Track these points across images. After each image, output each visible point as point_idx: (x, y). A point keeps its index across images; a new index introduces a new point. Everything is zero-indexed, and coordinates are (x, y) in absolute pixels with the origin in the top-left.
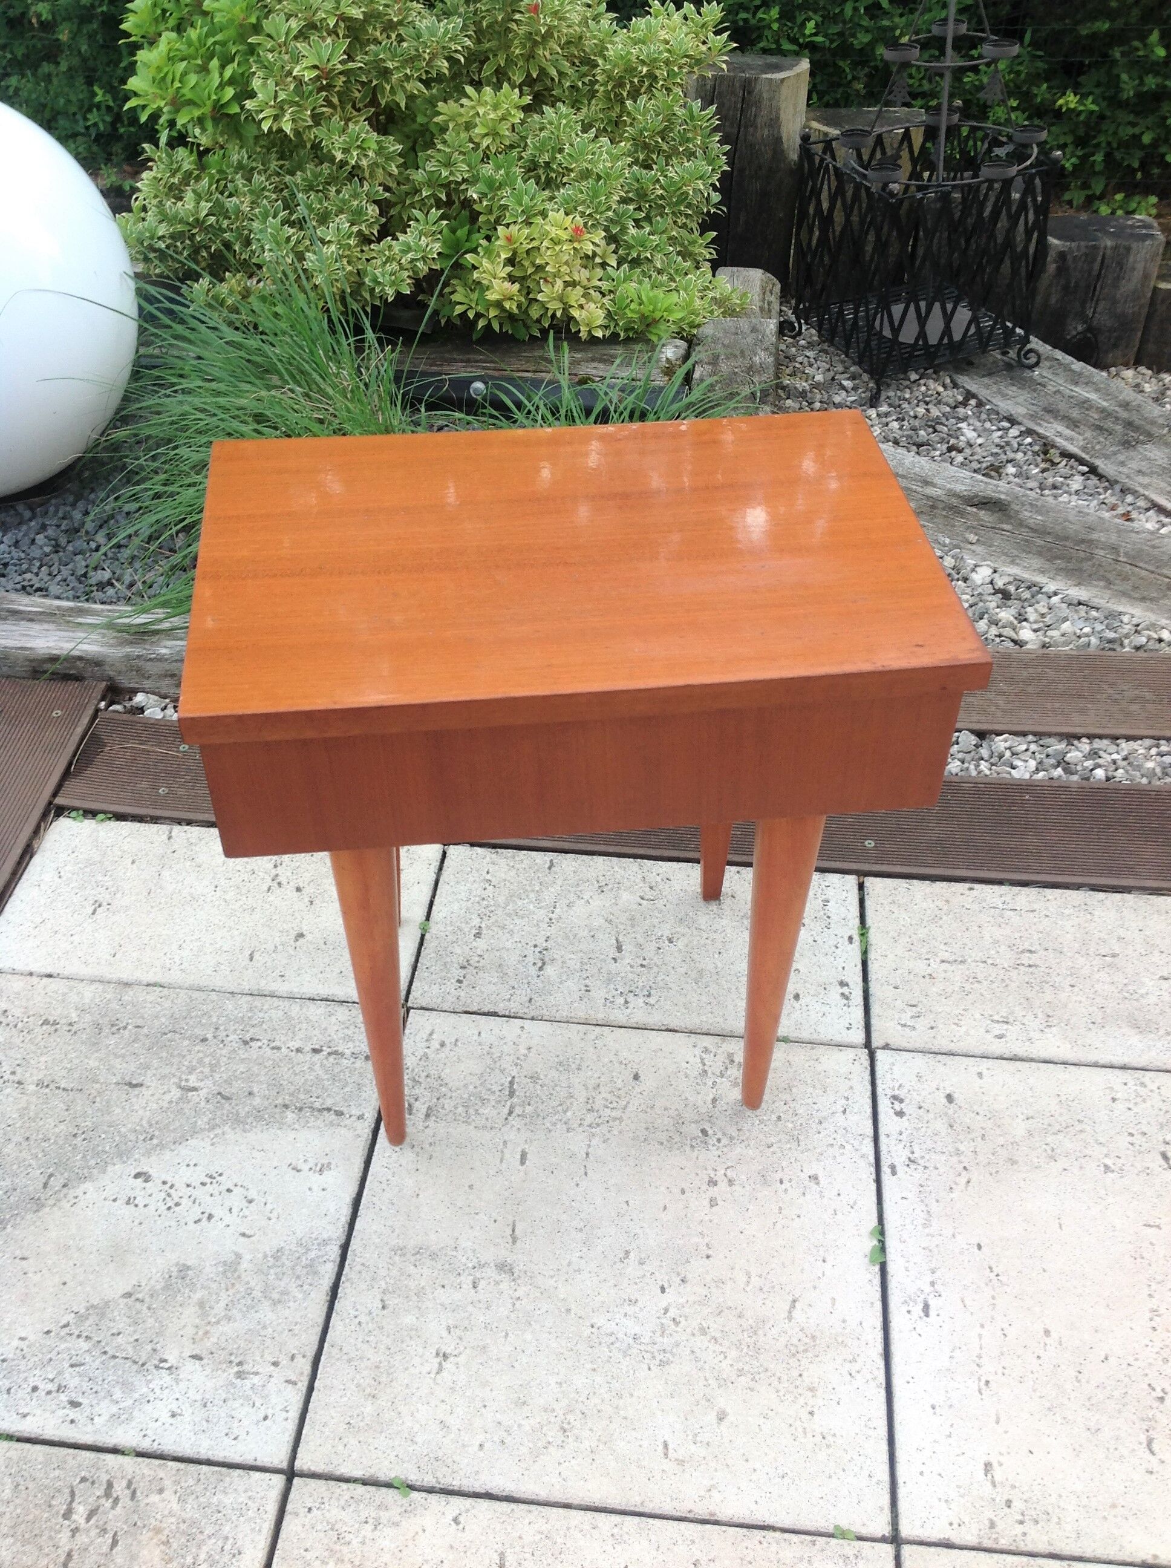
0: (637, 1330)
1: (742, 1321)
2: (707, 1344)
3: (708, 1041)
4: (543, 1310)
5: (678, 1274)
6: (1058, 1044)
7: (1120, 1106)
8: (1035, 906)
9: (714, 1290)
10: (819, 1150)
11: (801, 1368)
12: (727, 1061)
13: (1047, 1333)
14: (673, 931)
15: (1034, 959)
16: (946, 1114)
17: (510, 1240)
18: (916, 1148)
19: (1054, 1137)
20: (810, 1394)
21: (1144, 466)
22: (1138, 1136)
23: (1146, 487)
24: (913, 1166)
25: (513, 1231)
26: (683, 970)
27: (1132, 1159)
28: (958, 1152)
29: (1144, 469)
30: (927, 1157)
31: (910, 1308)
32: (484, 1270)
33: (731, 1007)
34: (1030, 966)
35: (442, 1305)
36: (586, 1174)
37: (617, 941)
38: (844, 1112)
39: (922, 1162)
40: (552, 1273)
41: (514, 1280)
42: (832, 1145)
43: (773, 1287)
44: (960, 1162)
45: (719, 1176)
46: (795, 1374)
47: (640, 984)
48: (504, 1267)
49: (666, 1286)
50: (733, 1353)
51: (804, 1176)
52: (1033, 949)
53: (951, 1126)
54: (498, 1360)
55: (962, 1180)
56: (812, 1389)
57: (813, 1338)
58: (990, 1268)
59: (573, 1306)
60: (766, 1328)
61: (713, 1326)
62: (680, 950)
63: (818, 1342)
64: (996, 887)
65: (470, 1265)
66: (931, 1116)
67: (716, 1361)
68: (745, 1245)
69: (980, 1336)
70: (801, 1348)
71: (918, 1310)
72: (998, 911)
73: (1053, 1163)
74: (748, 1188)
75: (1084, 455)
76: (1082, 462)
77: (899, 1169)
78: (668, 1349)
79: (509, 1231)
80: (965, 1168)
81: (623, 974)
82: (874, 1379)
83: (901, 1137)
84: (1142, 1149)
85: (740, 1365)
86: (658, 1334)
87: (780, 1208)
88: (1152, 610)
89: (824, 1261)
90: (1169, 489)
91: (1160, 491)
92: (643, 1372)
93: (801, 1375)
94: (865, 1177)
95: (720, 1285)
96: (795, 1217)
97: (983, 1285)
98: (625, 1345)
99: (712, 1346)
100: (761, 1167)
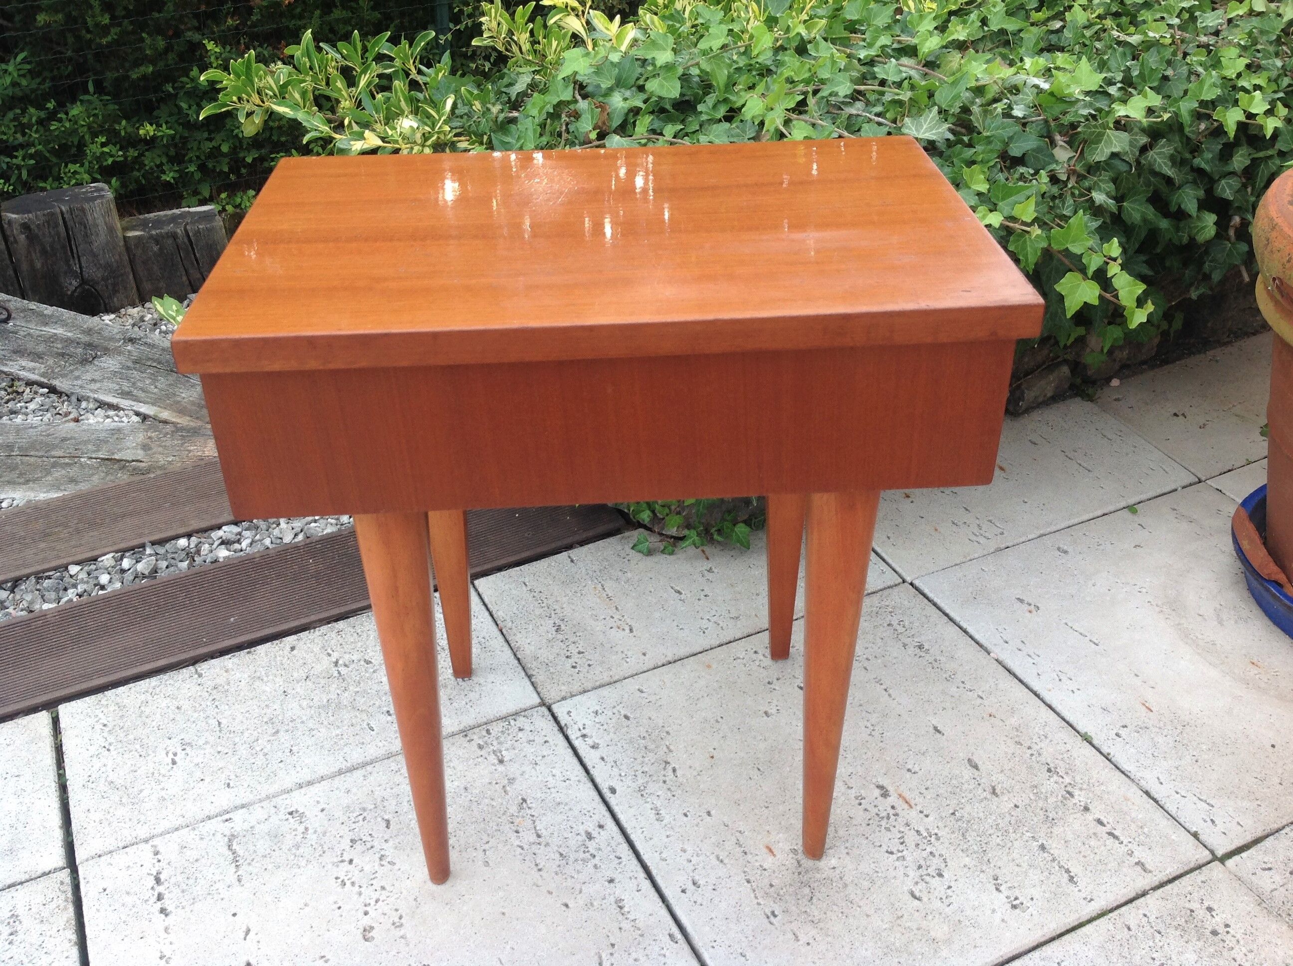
21: (97, 375)
23: (95, 391)
29: (95, 378)
75: (42, 380)
76: (42, 385)
88: (32, 489)
90: (117, 387)
91: (109, 391)
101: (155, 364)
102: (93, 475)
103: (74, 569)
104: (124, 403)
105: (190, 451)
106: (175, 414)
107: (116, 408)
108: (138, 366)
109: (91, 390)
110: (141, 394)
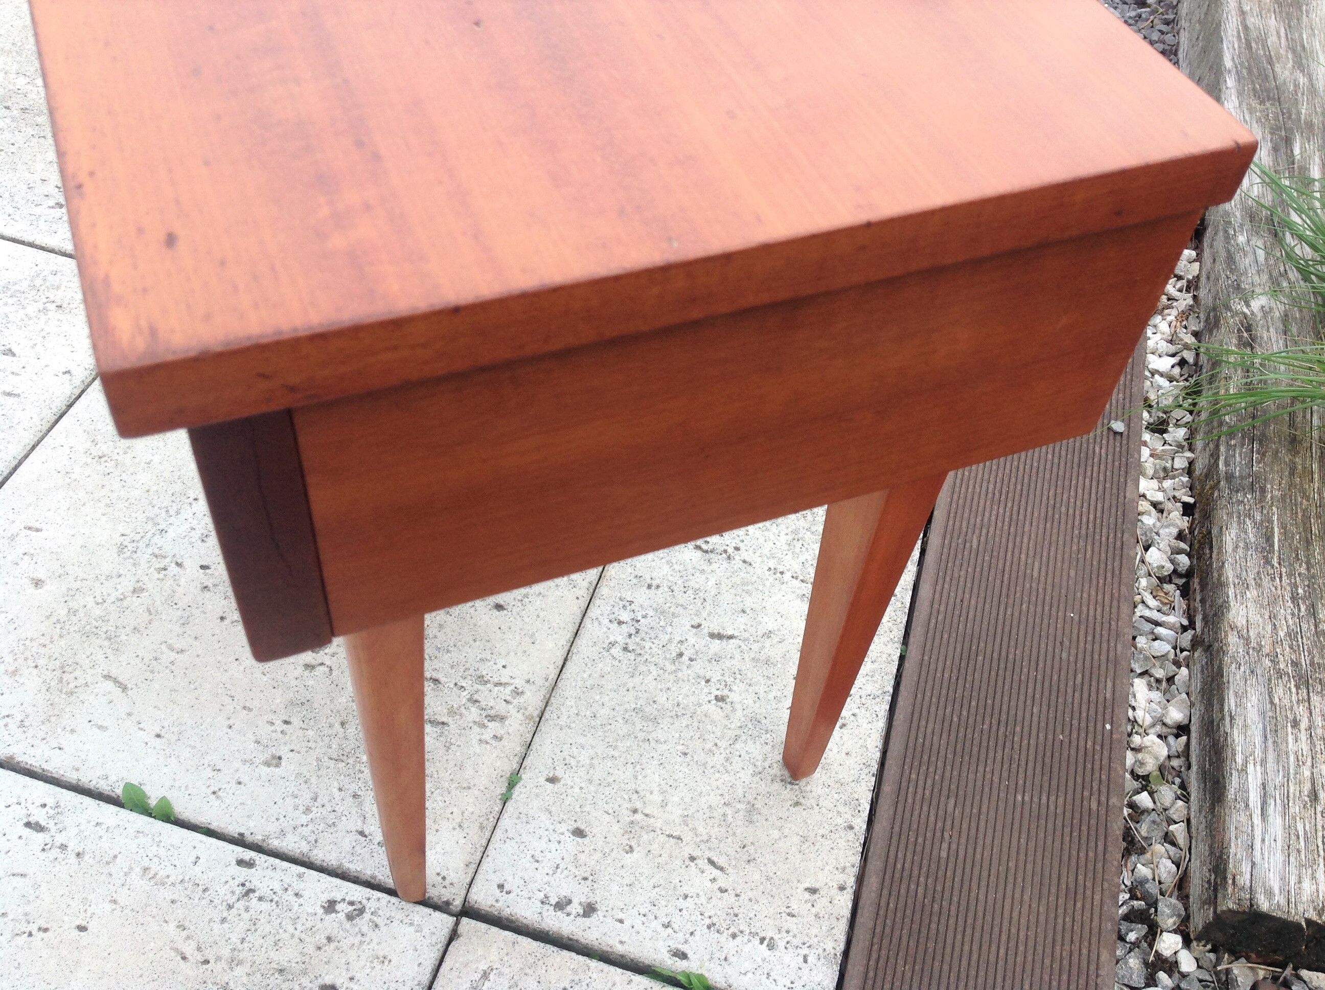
0: (171, 533)
1: (129, 630)
2: (120, 591)
3: (533, 699)
5: (215, 585)
9: (179, 613)
10: (314, 780)
11: (43, 670)
12: (492, 713)
14: (738, 706)
16: (305, 973)
18: (264, 906)
20: (11, 669)
24: (239, 891)
26: (662, 698)
28: (235, 962)
30: (246, 916)
31: (47, 809)
33: (581, 740)
37: (731, 637)
38: (362, 833)
39: (240, 905)
42: (315, 799)
43: (152, 672)
44: (218, 959)
46: (41, 662)
47: (648, 645)
50: (97, 611)
51: (283, 751)
53: (281, 971)
55: (189, 949)
56: (15, 672)
57: (71, 693)
58: (45, 930)
60: (109, 653)
61: (137, 601)
62: (700, 705)
63: (64, 696)
66: (310, 949)
67: (98, 594)
68: (219, 658)
70: (65, 677)
71: (39, 816)
77: (244, 871)
78: (136, 556)
80: (207, 962)
81: (669, 629)
83: (290, 892)
85: (81, 614)
86: (157, 551)
87: (250, 710)
89: (158, 736)
92: (121, 529)
93: (36, 667)
94: (252, 824)
95: (181, 622)
96: (231, 722)
97: (27, 909)
98: (159, 520)
99: (115, 594)
100: (316, 705)
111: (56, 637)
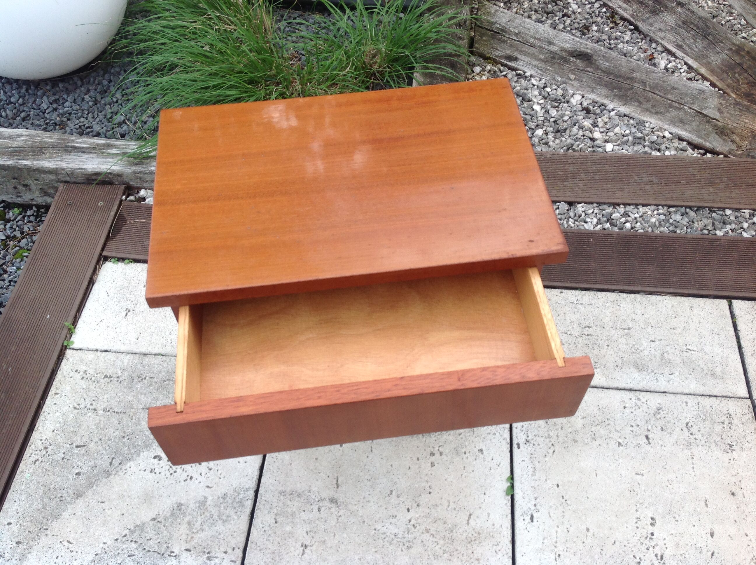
0: (396, 531)
1: (446, 526)
2: (429, 538)
4: (352, 522)
5: (416, 502)
6: (600, 377)
7: (628, 411)
8: (593, 302)
9: (433, 510)
10: (483, 436)
11: (473, 549)
13: (588, 530)
15: (590, 331)
17: (336, 486)
18: (530, 435)
19: (595, 428)
20: (477, 562)
21: (662, 26)
22: (635, 427)
23: (662, 39)
24: (528, 444)
25: (337, 481)
27: (632, 439)
28: (549, 437)
29: (662, 28)
30: (535, 439)
31: (524, 518)
32: (323, 502)
34: (588, 335)
35: (304, 520)
36: (372, 451)
39: (532, 442)
40: (356, 503)
41: (338, 507)
42: (490, 433)
43: (461, 508)
44: (550, 441)
45: (436, 451)
46: (470, 552)
48: (333, 501)
49: (410, 508)
50: (441, 542)
51: (476, 450)
52: (590, 326)
53: (547, 423)
54: (331, 547)
55: (551, 451)
56: (478, 560)
57: (479, 533)
58: (563, 497)
59: (366, 520)
60: (457, 528)
61: (432, 529)
63: (481, 536)
64: (574, 291)
65: (317, 500)
67: (433, 546)
68: (447, 486)
69: (557, 532)
70: (473, 539)
71: (528, 519)
72: (574, 305)
73: (594, 442)
74: (449, 457)
75: (632, 20)
76: (631, 23)
77: (521, 445)
78: (411, 540)
79: (335, 482)
80: (552, 445)
82: (507, 554)
83: (523, 429)
84: (637, 434)
85: (445, 548)
86: (406, 532)
87: (464, 467)
88: (661, 120)
89: (485, 494)
90: (674, 40)
91: (670, 41)
92: (399, 553)
93: (473, 553)
94: (505, 450)
95: (436, 507)
96: (471, 471)
97: (559, 506)
98: (390, 539)
99: (431, 539)
100: (455, 446)
101: (695, 28)
102: (692, 121)
103: (728, 212)
104: (679, 53)
105: (746, 123)
106: (708, 72)
107: (673, 55)
108: (685, 26)
109: (660, 37)
110: (687, 49)
111: (458, 552)
